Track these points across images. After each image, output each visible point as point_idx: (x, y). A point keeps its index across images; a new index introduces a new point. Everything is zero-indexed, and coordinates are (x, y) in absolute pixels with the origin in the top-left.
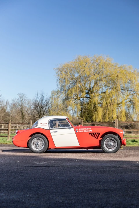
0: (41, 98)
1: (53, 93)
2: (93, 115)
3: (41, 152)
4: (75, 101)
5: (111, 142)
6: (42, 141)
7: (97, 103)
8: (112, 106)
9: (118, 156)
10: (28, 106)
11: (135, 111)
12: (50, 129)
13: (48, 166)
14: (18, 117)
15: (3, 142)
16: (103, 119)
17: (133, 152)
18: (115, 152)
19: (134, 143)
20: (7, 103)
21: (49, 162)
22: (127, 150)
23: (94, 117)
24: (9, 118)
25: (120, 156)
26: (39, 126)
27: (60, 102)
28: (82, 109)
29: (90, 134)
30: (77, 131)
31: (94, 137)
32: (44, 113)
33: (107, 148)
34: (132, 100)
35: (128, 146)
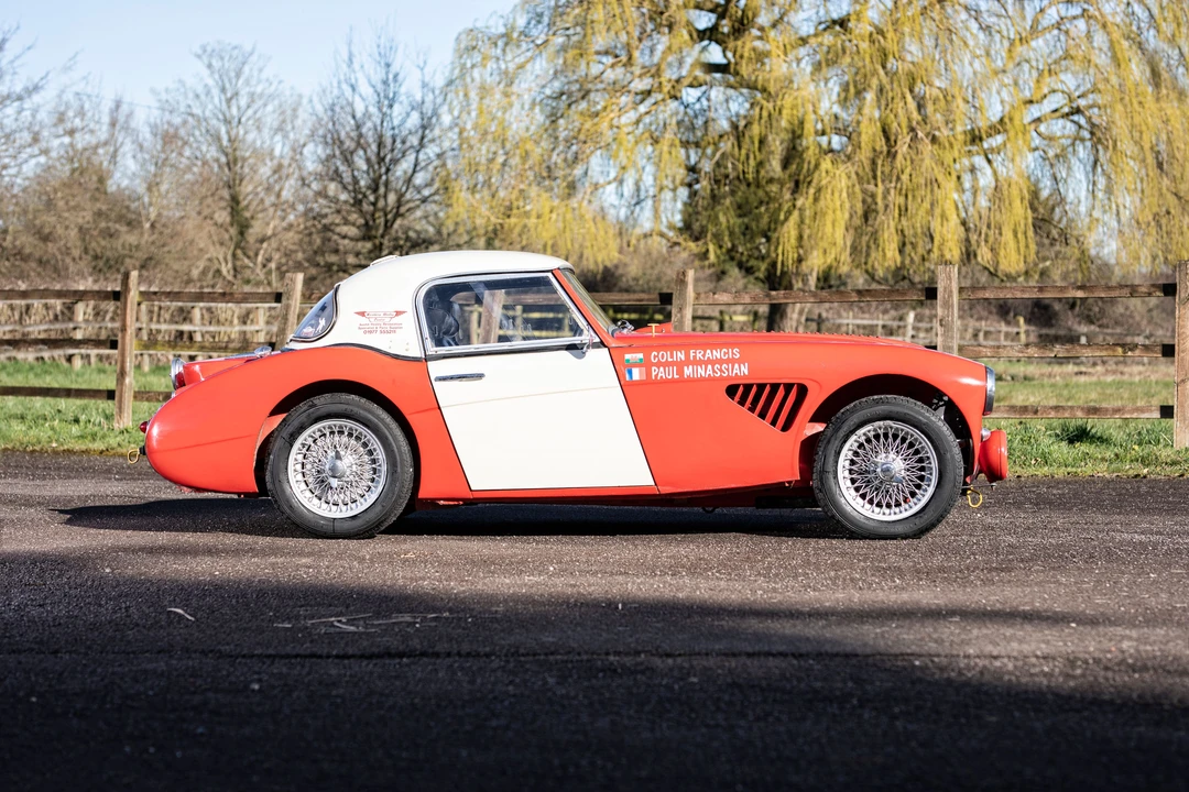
0: (380, 87)
1: (471, 45)
2: (775, 223)
3: (364, 529)
4: (642, 108)
5: (892, 455)
6: (365, 445)
7: (809, 127)
8: (927, 148)
9: (938, 560)
10: (280, 148)
11: (1109, 191)
12: (426, 359)
13: (401, 655)
14: (204, 234)
15: (82, 437)
16: (855, 249)
17: (1063, 528)
18: (920, 528)
19: (1082, 447)
20: (113, 124)
21: (407, 618)
22: (1019, 505)
23: (789, 231)
24: (132, 239)
25: (954, 562)
26: (346, 330)
27: (523, 120)
28: (692, 169)
29: (731, 391)
30: (637, 374)
31: (762, 415)
32: (399, 204)
33: (863, 496)
34: (1082, 103)
35: (1031, 471)
